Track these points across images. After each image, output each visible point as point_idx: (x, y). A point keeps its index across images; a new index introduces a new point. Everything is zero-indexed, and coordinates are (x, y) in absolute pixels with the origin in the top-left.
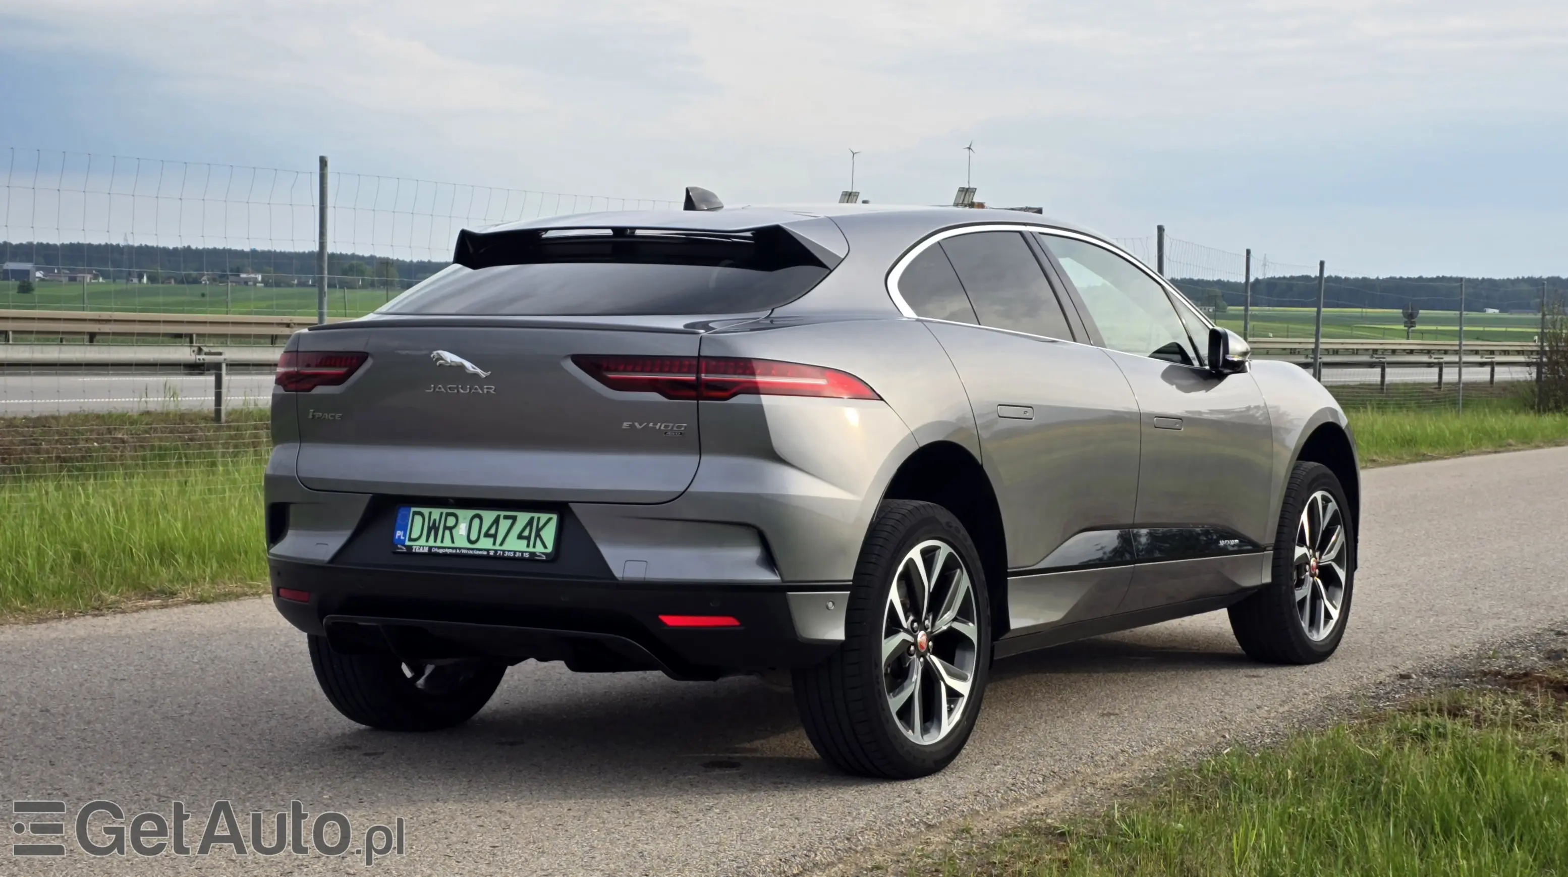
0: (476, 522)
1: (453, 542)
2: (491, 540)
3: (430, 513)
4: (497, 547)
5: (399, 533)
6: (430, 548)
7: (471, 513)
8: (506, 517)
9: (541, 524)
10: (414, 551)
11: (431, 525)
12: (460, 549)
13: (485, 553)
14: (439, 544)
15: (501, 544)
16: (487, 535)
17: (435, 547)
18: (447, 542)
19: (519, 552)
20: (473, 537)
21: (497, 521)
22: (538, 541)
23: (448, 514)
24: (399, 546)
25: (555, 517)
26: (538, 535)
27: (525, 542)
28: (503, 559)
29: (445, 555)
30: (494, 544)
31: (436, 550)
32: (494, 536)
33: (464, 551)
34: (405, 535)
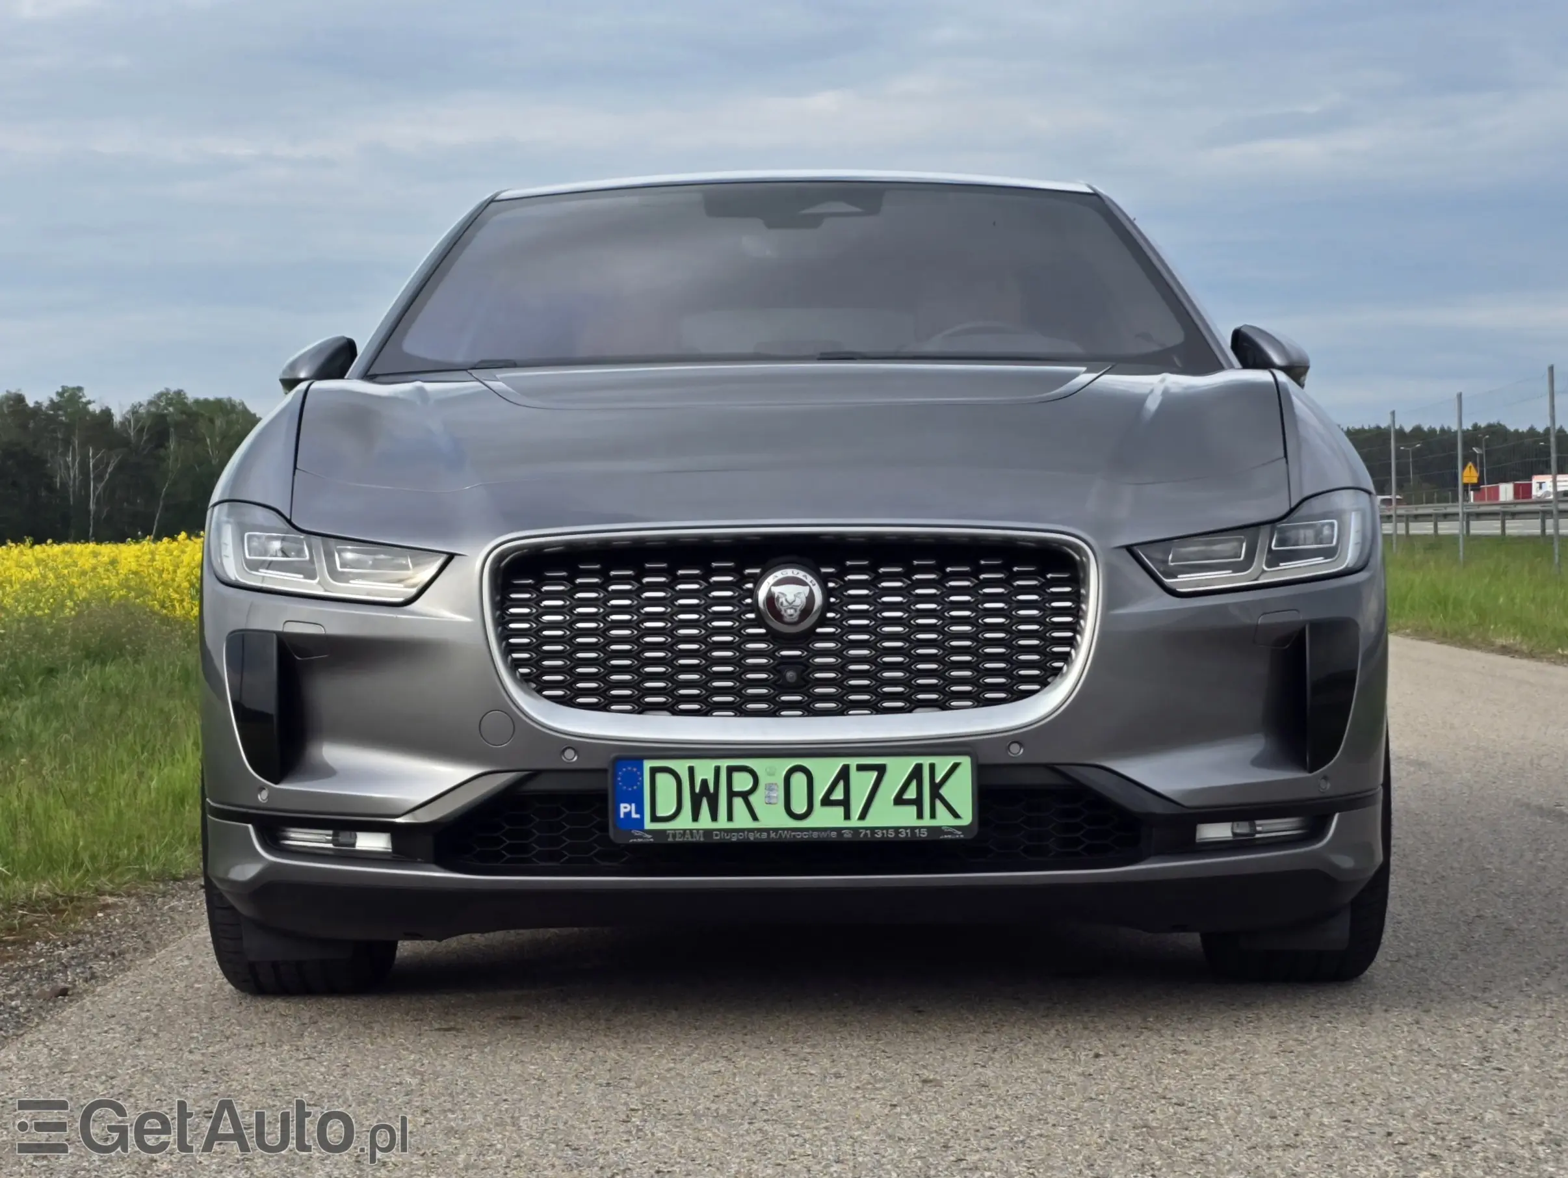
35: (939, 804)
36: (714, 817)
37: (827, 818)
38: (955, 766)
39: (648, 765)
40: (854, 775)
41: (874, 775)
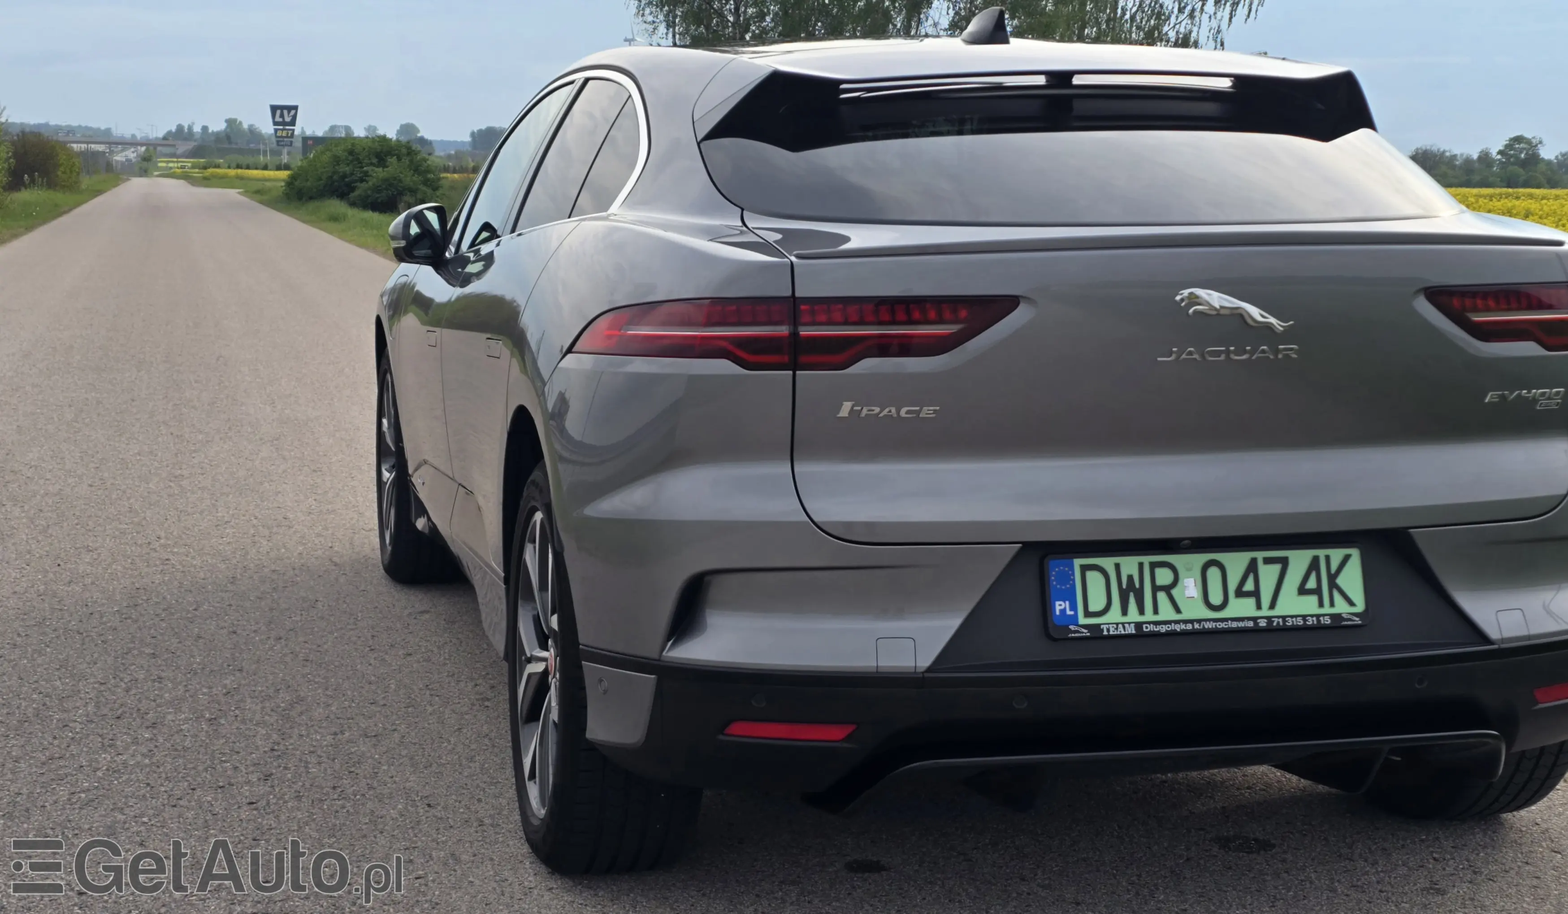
0: (1214, 574)
1: (1178, 610)
2: (1251, 601)
3: (1117, 566)
4: (1265, 612)
5: (1059, 606)
6: (1139, 625)
7: (1200, 559)
8: (1268, 561)
9: (1334, 567)
10: (1105, 633)
11: (1124, 586)
12: (1199, 621)
13: (1251, 624)
14: (1149, 616)
15: (1272, 606)
16: (1240, 593)
17: (1149, 623)
18: (1166, 612)
19: (1312, 616)
20: (1216, 598)
21: (1252, 568)
22: (1337, 596)
23: (1154, 566)
24: (1072, 627)
25: (1355, 553)
26: (1333, 585)
27: (1314, 599)
28: (1284, 630)
29: (1172, 634)
30: (1259, 607)
31: (1151, 628)
32: (1256, 594)
33: (1209, 625)
34: (1074, 607)
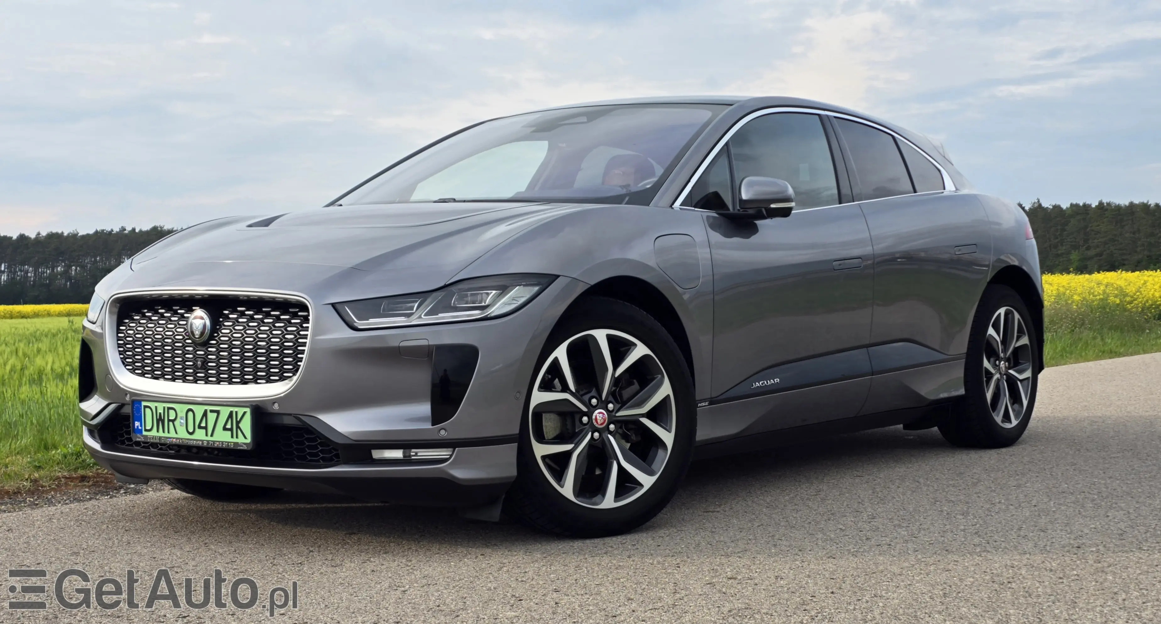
35: (239, 432)
36: (164, 432)
37: (200, 435)
38: (245, 413)
39: (144, 404)
40: (209, 415)
41: (216, 414)
